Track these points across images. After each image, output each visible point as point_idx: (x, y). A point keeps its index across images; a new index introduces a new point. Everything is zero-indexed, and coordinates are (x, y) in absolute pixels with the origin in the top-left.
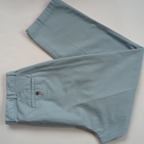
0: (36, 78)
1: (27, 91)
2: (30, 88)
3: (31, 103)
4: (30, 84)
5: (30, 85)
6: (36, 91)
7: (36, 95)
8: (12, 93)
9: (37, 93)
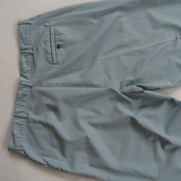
0: (56, 27)
1: (46, 44)
2: (49, 40)
3: (51, 59)
4: (49, 35)
5: (49, 37)
6: (57, 44)
7: (56, 49)
8: (27, 47)
9: (58, 47)
